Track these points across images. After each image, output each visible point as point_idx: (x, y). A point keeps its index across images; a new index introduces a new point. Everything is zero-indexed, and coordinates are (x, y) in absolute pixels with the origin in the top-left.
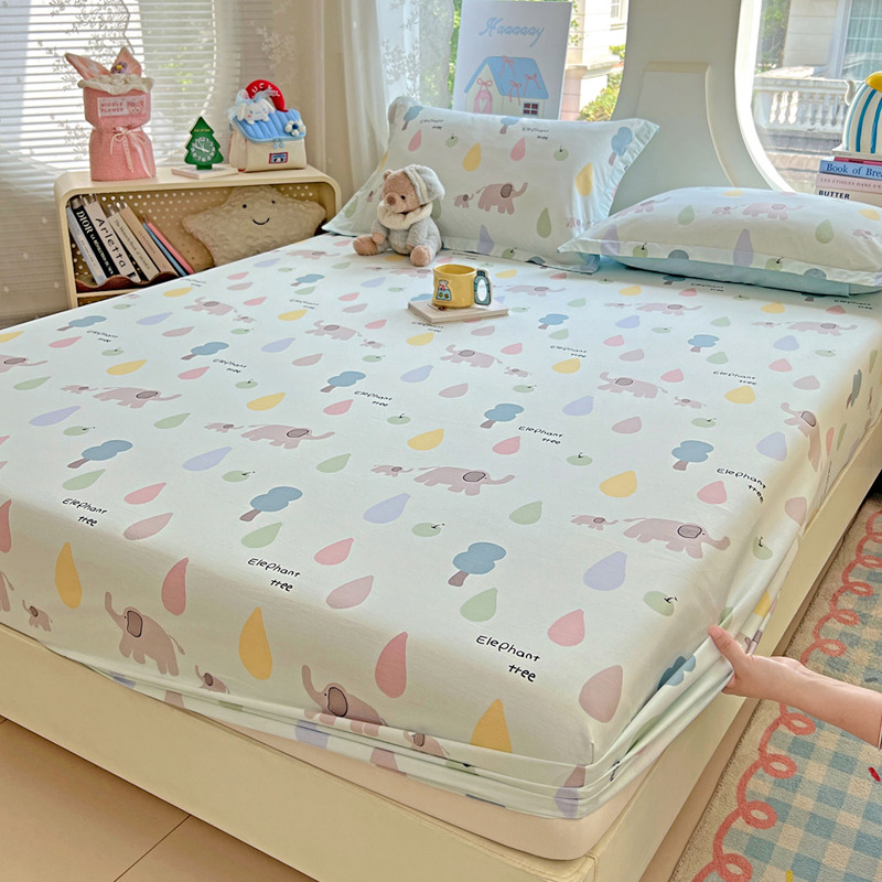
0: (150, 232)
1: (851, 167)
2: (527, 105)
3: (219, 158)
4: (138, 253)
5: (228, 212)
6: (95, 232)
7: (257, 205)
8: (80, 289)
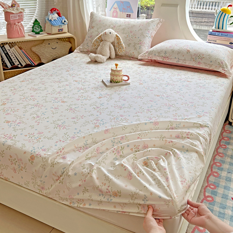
0: (23, 52)
1: (217, 33)
2: (127, 15)
3: (42, 31)
4: (20, 59)
5: (45, 46)
6: (7, 53)
7: (53, 44)
8: (4, 69)
